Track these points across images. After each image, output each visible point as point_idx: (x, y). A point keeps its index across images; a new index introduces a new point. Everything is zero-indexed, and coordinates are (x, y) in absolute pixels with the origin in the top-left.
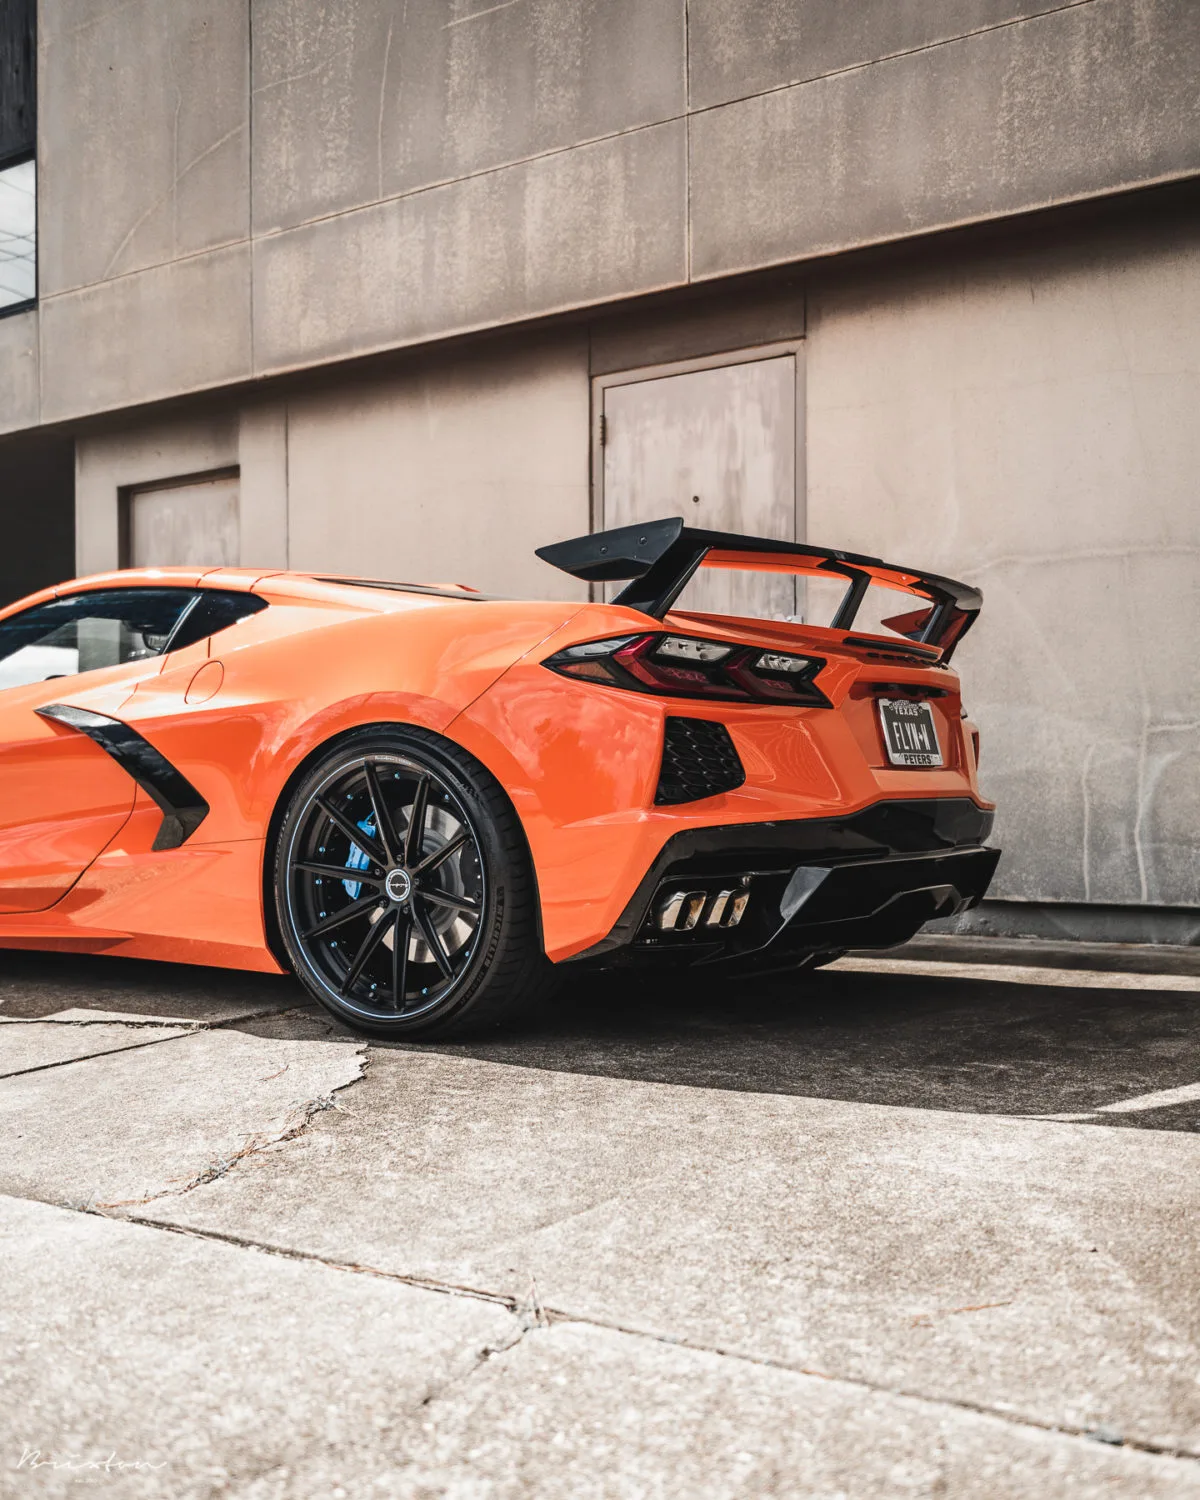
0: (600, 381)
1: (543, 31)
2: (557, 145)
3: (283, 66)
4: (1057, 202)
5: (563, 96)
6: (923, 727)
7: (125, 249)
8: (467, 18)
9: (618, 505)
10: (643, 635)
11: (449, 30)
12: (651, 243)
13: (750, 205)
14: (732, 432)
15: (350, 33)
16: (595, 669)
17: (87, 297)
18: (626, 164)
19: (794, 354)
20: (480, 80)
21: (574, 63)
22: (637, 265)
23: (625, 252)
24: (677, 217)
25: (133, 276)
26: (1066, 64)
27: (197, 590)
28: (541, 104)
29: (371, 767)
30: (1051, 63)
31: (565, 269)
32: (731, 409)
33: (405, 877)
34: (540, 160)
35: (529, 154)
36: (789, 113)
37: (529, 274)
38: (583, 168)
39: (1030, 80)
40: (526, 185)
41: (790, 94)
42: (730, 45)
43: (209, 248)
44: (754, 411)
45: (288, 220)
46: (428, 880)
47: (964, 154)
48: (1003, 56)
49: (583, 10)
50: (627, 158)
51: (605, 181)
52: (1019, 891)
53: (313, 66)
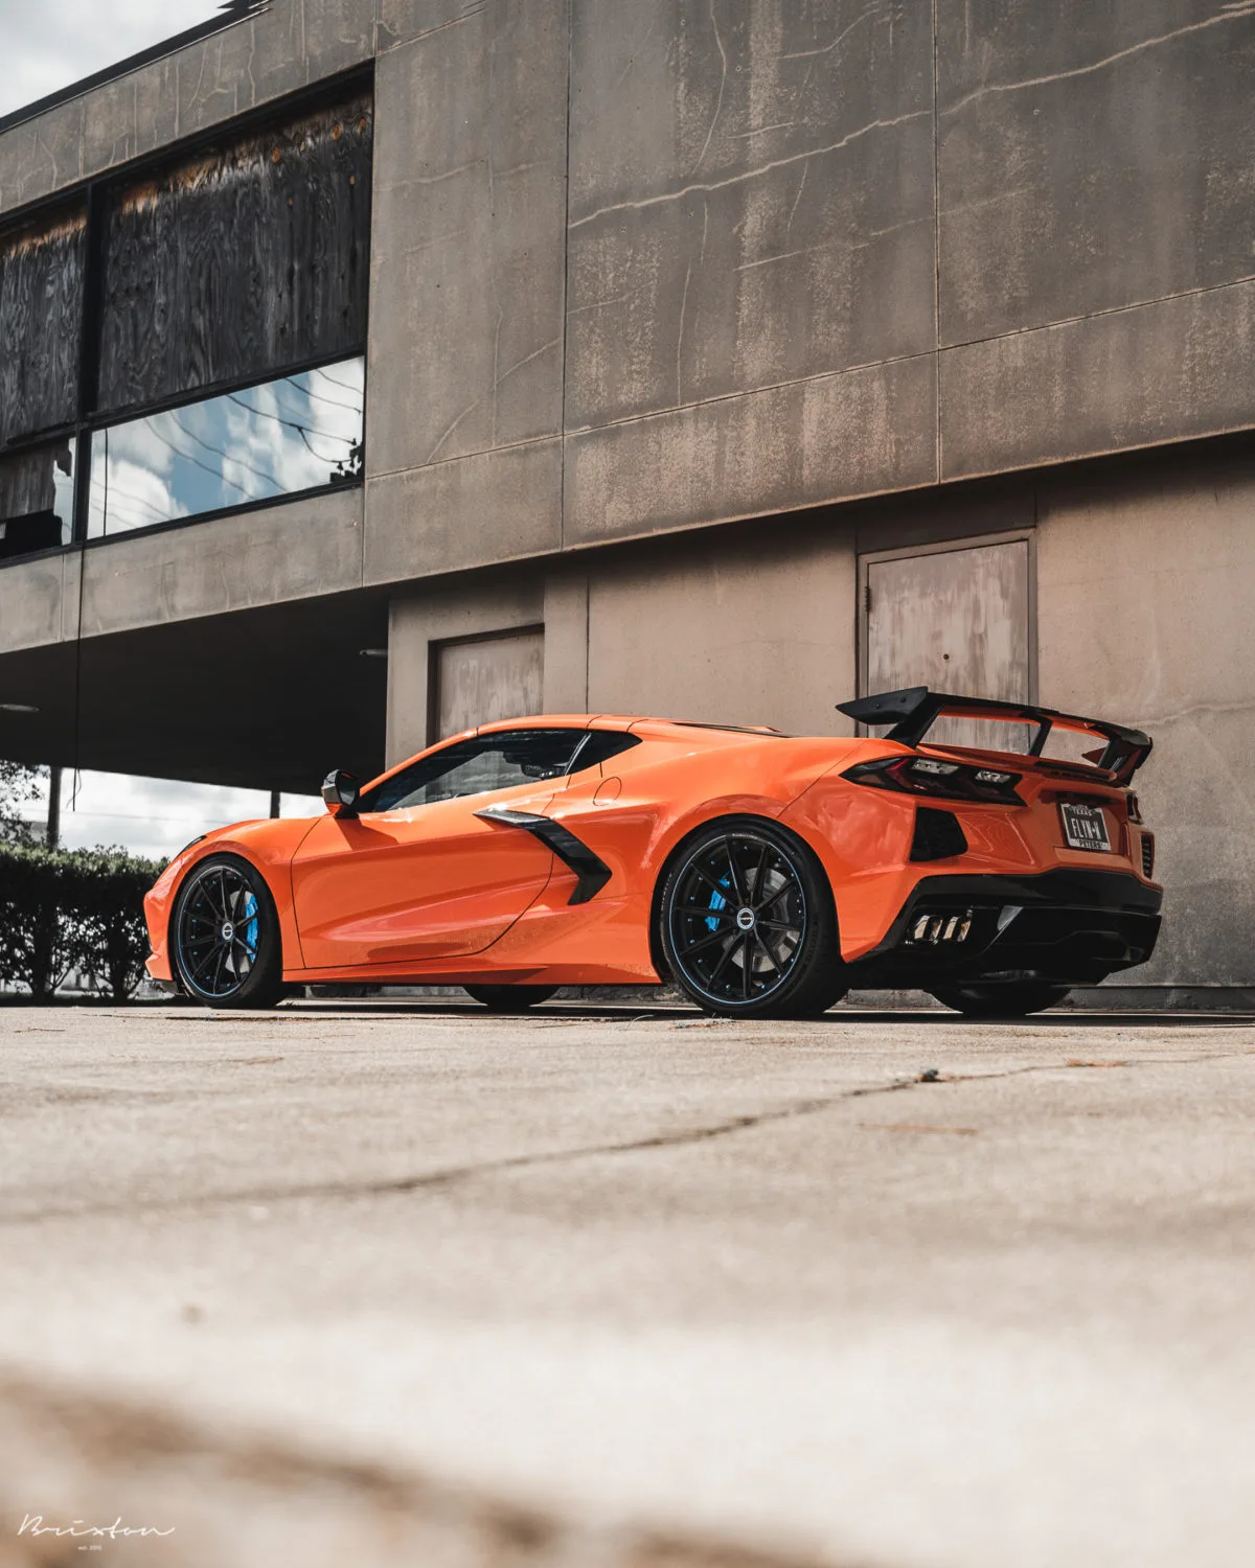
0: (865, 559)
1: (819, 277)
2: (832, 370)
3: (595, 293)
4: (1229, 431)
5: (836, 330)
6: (1096, 824)
7: (447, 438)
8: (756, 264)
9: (880, 661)
10: (903, 758)
11: (739, 273)
12: (908, 451)
13: (989, 423)
14: (976, 602)
15: (654, 270)
16: (874, 779)
17: (411, 478)
18: (888, 387)
19: (1027, 540)
20: (766, 314)
21: (845, 304)
22: (896, 467)
23: (887, 458)
24: (930, 431)
25: (456, 461)
26: (1234, 327)
27: (586, 731)
28: (817, 336)
29: (730, 841)
30: (1223, 325)
31: (836, 469)
32: (976, 583)
33: (751, 913)
34: (816, 380)
35: (807, 375)
36: (1020, 353)
37: (806, 472)
38: (852, 389)
39: (1207, 337)
40: (804, 400)
41: (1021, 339)
42: (972, 298)
43: (525, 441)
44: (994, 585)
45: (598, 420)
46: (764, 914)
47: (1157, 391)
48: (1186, 318)
49: (853, 263)
50: (888, 382)
51: (870, 400)
52: (1215, 979)
53: (622, 295)
